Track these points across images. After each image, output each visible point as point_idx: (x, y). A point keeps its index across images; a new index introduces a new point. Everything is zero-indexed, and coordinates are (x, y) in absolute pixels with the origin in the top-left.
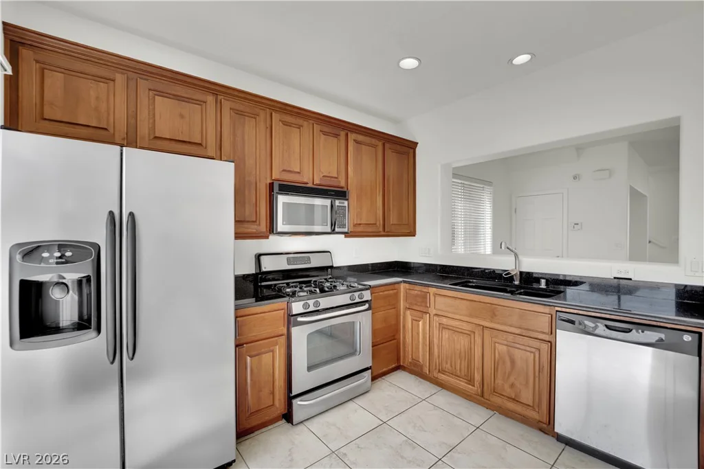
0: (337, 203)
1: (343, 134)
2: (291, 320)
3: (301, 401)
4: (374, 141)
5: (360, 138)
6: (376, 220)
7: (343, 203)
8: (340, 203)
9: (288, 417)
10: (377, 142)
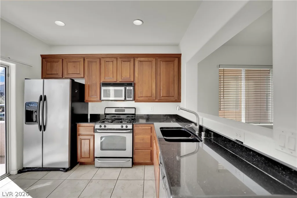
0: (127, 88)
1: (132, 60)
2: (95, 130)
3: (98, 160)
4: (150, 59)
5: (142, 59)
6: (152, 95)
7: (131, 88)
8: (128, 88)
9: (92, 163)
10: (152, 59)
